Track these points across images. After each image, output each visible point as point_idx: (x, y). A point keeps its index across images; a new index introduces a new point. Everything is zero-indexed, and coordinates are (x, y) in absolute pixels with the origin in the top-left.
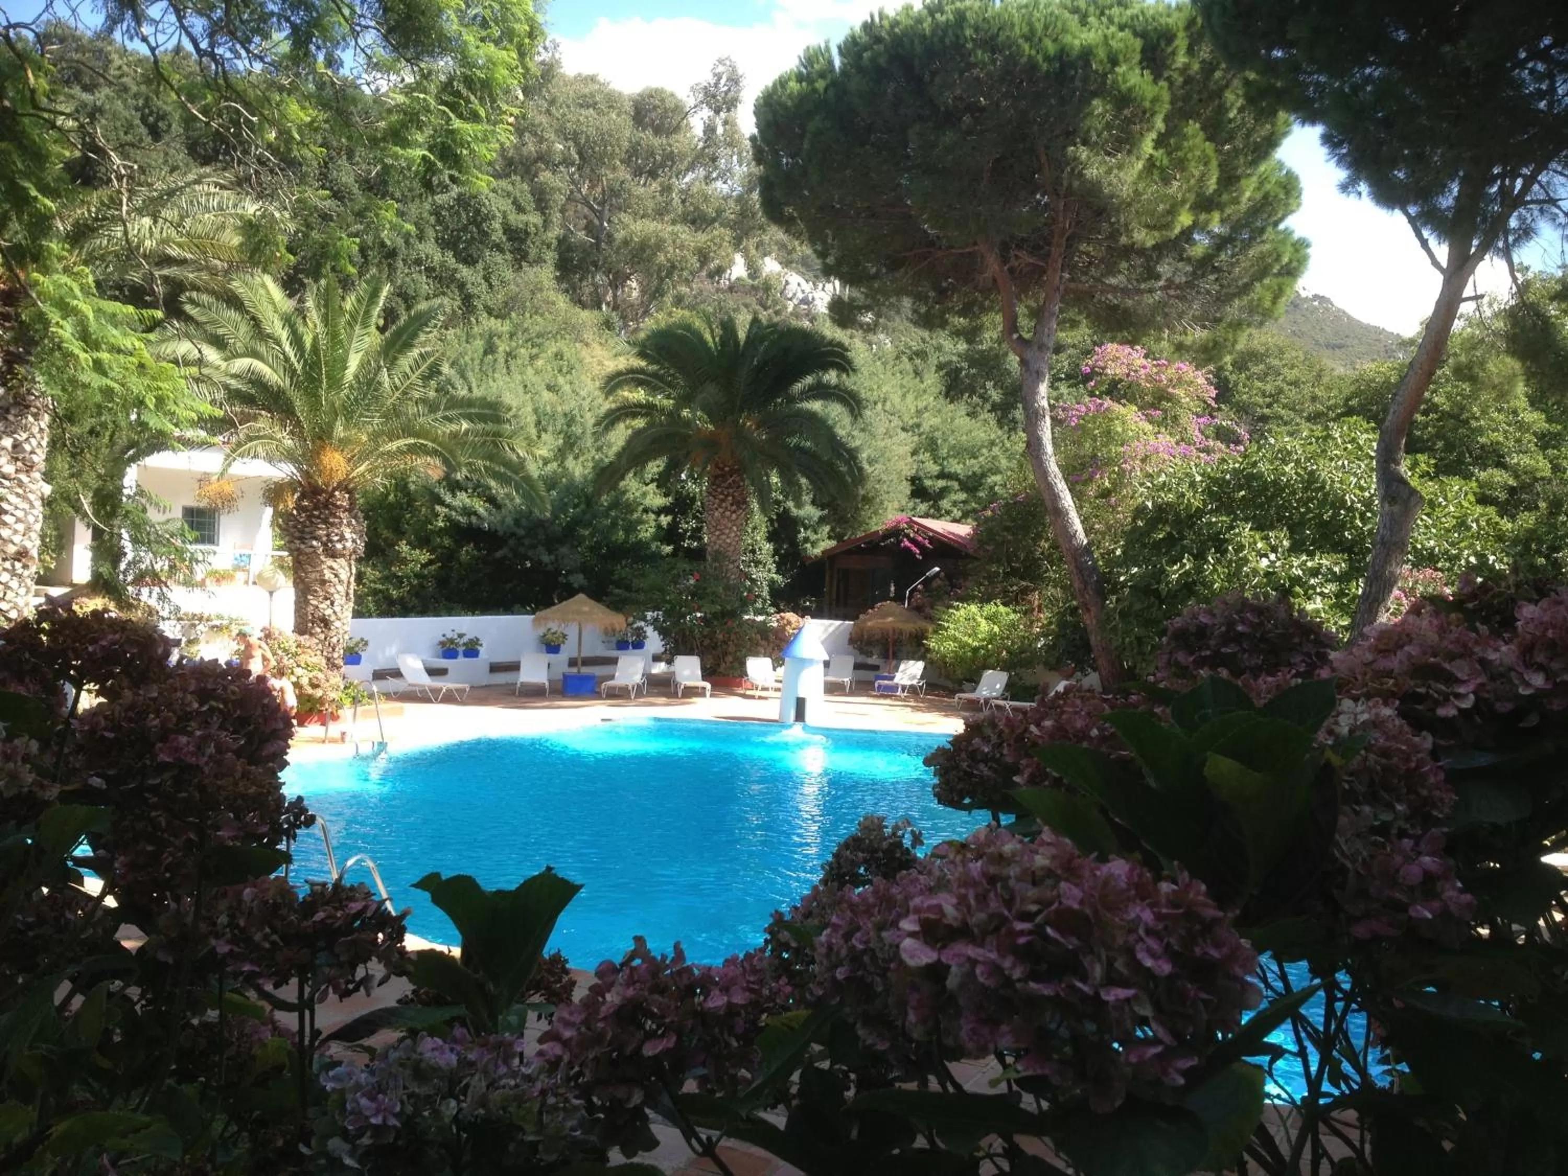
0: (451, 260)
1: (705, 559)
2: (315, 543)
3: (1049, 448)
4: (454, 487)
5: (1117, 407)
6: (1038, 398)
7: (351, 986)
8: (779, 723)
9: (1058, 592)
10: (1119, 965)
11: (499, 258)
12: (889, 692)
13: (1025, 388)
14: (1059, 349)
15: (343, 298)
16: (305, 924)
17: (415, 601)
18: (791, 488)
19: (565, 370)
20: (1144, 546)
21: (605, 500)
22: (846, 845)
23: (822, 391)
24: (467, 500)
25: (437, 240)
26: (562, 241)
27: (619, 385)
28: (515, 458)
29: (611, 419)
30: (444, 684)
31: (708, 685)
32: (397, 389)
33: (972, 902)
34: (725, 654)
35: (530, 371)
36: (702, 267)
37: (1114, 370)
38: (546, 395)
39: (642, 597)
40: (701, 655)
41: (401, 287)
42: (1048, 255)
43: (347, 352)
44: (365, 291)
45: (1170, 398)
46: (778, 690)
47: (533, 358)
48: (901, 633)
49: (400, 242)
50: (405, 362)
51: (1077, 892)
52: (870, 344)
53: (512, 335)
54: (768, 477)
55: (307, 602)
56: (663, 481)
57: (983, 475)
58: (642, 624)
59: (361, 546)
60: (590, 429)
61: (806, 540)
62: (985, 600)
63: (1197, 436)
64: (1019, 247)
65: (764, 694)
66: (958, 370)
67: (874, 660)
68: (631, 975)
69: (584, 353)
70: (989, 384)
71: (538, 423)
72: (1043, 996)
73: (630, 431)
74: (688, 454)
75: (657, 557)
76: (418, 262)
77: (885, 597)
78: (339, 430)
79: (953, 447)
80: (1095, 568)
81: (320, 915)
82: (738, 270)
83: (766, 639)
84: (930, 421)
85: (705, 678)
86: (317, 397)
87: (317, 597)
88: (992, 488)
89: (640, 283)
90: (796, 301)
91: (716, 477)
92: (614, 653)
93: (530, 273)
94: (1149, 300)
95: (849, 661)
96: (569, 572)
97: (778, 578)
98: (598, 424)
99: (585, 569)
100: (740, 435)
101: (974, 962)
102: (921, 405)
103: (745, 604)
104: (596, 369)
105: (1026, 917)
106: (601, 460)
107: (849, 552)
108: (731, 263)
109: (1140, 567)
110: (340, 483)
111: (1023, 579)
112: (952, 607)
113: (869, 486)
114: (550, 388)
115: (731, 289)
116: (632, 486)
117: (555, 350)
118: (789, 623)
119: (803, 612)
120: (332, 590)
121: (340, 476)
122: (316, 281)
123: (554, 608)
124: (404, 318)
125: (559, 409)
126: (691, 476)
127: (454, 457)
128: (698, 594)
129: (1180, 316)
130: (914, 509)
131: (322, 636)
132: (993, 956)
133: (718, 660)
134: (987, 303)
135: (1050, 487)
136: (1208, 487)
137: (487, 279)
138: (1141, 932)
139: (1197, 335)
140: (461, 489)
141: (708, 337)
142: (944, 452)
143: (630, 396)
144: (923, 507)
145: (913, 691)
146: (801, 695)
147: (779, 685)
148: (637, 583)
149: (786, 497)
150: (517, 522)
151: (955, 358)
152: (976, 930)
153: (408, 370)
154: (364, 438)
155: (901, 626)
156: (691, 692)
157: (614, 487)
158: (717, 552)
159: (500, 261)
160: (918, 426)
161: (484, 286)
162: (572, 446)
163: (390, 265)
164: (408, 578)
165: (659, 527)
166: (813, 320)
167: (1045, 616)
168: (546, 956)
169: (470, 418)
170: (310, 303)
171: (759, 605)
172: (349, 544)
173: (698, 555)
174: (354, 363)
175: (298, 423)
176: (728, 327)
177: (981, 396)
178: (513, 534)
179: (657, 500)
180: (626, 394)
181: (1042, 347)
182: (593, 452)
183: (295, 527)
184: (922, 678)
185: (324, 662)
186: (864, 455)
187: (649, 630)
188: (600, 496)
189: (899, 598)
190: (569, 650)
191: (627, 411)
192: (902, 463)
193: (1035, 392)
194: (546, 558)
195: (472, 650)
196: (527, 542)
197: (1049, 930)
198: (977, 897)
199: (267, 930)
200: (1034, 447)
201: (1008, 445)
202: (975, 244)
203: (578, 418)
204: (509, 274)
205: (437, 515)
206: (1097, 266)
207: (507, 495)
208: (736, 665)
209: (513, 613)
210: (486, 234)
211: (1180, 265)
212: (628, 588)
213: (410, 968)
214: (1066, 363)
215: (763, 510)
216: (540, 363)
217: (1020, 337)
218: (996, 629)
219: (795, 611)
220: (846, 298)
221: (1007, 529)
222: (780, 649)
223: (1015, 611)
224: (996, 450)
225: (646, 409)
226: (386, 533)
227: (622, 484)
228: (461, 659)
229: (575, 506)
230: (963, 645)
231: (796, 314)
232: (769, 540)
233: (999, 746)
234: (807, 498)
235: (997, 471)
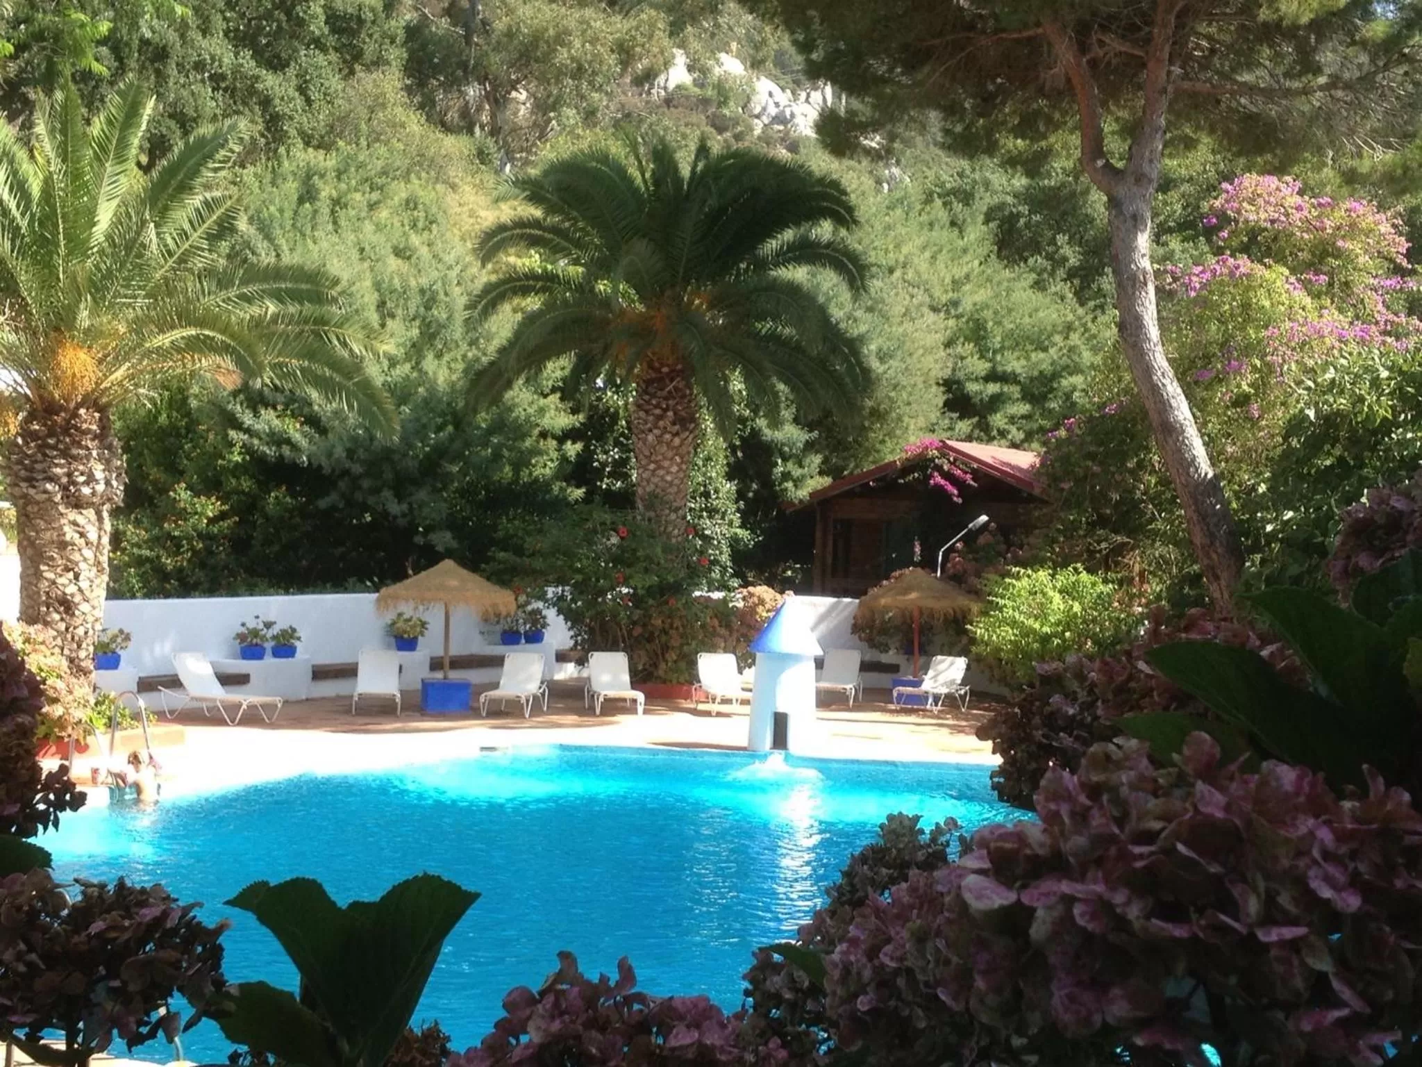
0: (247, 62)
1: (633, 507)
2: (49, 486)
3: (1153, 332)
4: (256, 401)
5: (1259, 269)
6: (1137, 256)
7: (144, 1030)
8: (748, 752)
9: (1172, 553)
10: (1284, 900)
11: (321, 59)
12: (914, 705)
13: (1116, 241)
14: (1166, 185)
15: (88, 122)
16: (76, 939)
17: (199, 574)
18: (762, 398)
19: (420, 225)
20: (1301, 478)
21: (483, 419)
22: (863, 859)
23: (806, 252)
24: (276, 422)
25: (226, 33)
26: (413, 32)
27: (500, 246)
28: (346, 354)
29: (491, 298)
30: (245, 698)
31: (640, 697)
32: (170, 254)
33: (1067, 820)
34: (666, 648)
35: (368, 227)
36: (624, 70)
37: (1253, 215)
38: (393, 263)
39: (538, 564)
40: (630, 650)
41: (174, 105)
42: (1148, 40)
43: (94, 200)
44: (118, 108)
45: (1338, 253)
46: (745, 702)
47: (372, 206)
48: (932, 616)
49: (172, 36)
50: (181, 216)
51: (1219, 798)
52: (879, 182)
53: (339, 174)
54: (727, 380)
55: (38, 575)
56: (568, 391)
57: (1056, 376)
58: (540, 605)
59: (118, 489)
60: (460, 316)
61: (786, 476)
62: (1060, 564)
63: (1382, 314)
64: (1104, 28)
65: (724, 708)
66: (1014, 217)
67: (890, 657)
68: (556, 1004)
69: (451, 199)
70: (1061, 239)
71: (381, 305)
72: (1175, 940)
73: (519, 316)
74: (606, 348)
75: (561, 504)
76: (199, 66)
77: (910, 562)
78: (84, 317)
79: (1008, 335)
80: (1226, 513)
81: (97, 926)
82: (678, 75)
83: (728, 626)
84: (972, 297)
85: (635, 685)
86: (49, 267)
87: (53, 567)
88: (1068, 396)
89: (532, 95)
90: (766, 120)
91: (649, 382)
92: (498, 650)
93: (367, 80)
94: (1303, 105)
95: (853, 659)
96: (429, 529)
97: (743, 534)
98: (470, 306)
99: (453, 524)
100: (686, 318)
101: (1069, 900)
102: (959, 273)
103: (695, 573)
104: (467, 224)
105: (1148, 837)
106: (477, 360)
107: (850, 494)
108: (667, 64)
109: (1296, 510)
110: (86, 397)
111: (1117, 532)
112: (1008, 574)
113: (880, 393)
114: (398, 252)
115: (668, 102)
116: (521, 397)
117: (404, 195)
118: (762, 602)
119: (782, 585)
120: (76, 557)
121: (87, 385)
122: (49, 92)
123: (407, 582)
124: (178, 147)
125: (413, 283)
126: (610, 381)
127: (253, 355)
128: (623, 559)
129: (1352, 132)
130: (951, 429)
131: (62, 626)
132: (1100, 888)
133: (656, 659)
134: (1057, 116)
135: (1156, 391)
136: (1400, 388)
137: (302, 90)
138: (1316, 853)
139: (1378, 157)
140: (266, 406)
141: (633, 172)
142: (996, 341)
143: (519, 262)
144: (964, 426)
145: (951, 703)
146: (781, 709)
147: (748, 695)
148: (530, 543)
149: (755, 411)
150: (350, 453)
151: (1009, 199)
152: (1071, 859)
153: (187, 226)
154: (122, 329)
155: (930, 603)
156: (615, 707)
157: (497, 400)
158: (653, 495)
159: (323, 65)
160: (955, 304)
161: (299, 102)
162: (433, 337)
163: (158, 73)
164: (190, 539)
165: (564, 459)
166: (793, 147)
167: (1154, 587)
168: (418, 1031)
169: (278, 296)
170: (40, 128)
171: (716, 574)
172: (100, 488)
173: (622, 501)
174: (105, 215)
175: (23, 308)
176: (663, 157)
177: (1049, 257)
178: (346, 473)
179: (559, 418)
180: (512, 259)
181: (1140, 179)
182: (464, 347)
183: (20, 462)
184: (964, 682)
185: (65, 664)
186: (873, 347)
187: (551, 614)
188: (475, 411)
189: (928, 563)
190: (429, 646)
191: (516, 285)
192: (930, 358)
193: (1131, 248)
194: (395, 508)
195: (285, 646)
196: (366, 484)
197: (1181, 847)
198: (1073, 814)
199: (22, 946)
200: (1130, 328)
201: (1094, 330)
202: (1038, 24)
203: (442, 296)
204: (335, 83)
205: (231, 445)
206: (1224, 56)
207: (337, 413)
208: (683, 665)
209: (346, 591)
210: (301, 23)
211: (1351, 51)
212: (519, 551)
213: (231, 1006)
214: (1178, 208)
215: (722, 430)
216: (383, 214)
217: (1108, 165)
218: (1077, 608)
219: (770, 584)
220: (842, 112)
221: (1092, 456)
222: (749, 641)
223: (1105, 581)
224: (1075, 338)
225: (544, 282)
226: (155, 473)
227: (509, 395)
228: (269, 661)
229: (439, 429)
230: (1027, 632)
231: (766, 139)
232: (730, 477)
233: (1089, 706)
234: (787, 414)
235: (1075, 370)
